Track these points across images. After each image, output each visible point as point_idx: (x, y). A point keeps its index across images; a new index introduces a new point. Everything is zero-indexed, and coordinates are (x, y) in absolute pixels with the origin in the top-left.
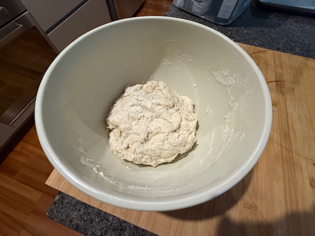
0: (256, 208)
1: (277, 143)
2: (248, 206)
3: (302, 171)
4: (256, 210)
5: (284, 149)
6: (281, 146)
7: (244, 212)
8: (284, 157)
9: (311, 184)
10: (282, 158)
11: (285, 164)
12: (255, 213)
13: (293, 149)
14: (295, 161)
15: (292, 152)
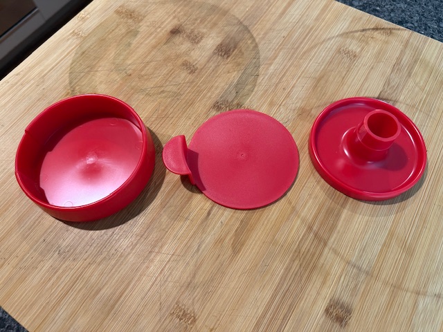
0: (194, 321)
1: (303, 221)
2: (181, 313)
3: (324, 283)
4: (191, 323)
5: (311, 235)
6: (310, 228)
7: (168, 321)
8: (303, 250)
9: (327, 311)
10: (298, 251)
11: (297, 262)
12: (187, 327)
13: (332, 240)
14: (322, 261)
15: (325, 244)
